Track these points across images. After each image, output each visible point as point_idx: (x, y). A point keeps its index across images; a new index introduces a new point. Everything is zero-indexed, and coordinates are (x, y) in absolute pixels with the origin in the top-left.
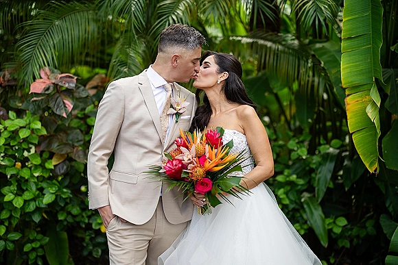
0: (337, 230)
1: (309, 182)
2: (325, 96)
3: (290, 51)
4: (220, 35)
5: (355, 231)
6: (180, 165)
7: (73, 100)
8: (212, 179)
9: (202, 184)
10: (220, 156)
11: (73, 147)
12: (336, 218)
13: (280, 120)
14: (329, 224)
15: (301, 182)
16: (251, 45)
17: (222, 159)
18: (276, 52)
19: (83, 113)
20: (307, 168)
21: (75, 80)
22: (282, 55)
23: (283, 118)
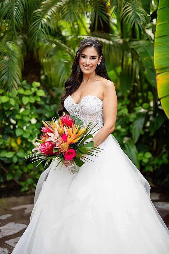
0: (145, 161)
1: (128, 131)
2: (138, 77)
3: (118, 45)
5: (156, 161)
6: (51, 145)
8: (74, 149)
9: (69, 153)
10: (75, 132)
12: (145, 153)
14: (141, 157)
15: (124, 130)
17: (77, 133)
20: (127, 122)
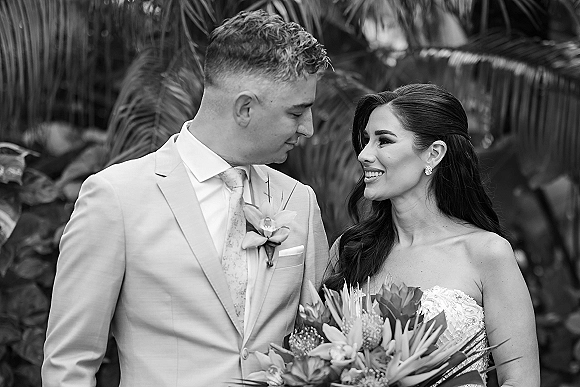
3: (573, 86)
4: (400, 44)
6: (327, 371)
7: (16, 209)
11: (22, 327)
13: (551, 261)
16: (475, 71)
18: (536, 87)
19: (48, 242)
21: (21, 160)
22: (552, 96)
23: (559, 256)
